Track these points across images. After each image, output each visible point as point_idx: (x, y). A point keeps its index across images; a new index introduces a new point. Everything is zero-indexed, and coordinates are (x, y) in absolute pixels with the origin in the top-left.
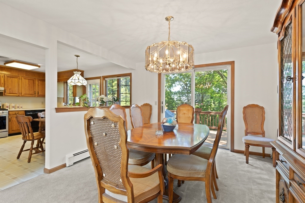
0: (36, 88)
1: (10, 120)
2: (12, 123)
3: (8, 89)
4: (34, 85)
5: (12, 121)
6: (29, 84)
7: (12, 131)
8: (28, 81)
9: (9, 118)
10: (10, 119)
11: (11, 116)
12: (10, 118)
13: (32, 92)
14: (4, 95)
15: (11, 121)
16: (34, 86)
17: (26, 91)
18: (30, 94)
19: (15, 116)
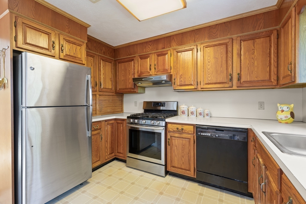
0: (234, 65)
1: (169, 142)
4: (227, 56)
5: (173, 144)
6: (215, 58)
7: (173, 167)
8: (214, 51)
9: (167, 138)
12: (169, 137)
14: (174, 89)
15: (171, 144)
16: (227, 61)
17: (209, 76)
18: (218, 82)
19: (177, 135)
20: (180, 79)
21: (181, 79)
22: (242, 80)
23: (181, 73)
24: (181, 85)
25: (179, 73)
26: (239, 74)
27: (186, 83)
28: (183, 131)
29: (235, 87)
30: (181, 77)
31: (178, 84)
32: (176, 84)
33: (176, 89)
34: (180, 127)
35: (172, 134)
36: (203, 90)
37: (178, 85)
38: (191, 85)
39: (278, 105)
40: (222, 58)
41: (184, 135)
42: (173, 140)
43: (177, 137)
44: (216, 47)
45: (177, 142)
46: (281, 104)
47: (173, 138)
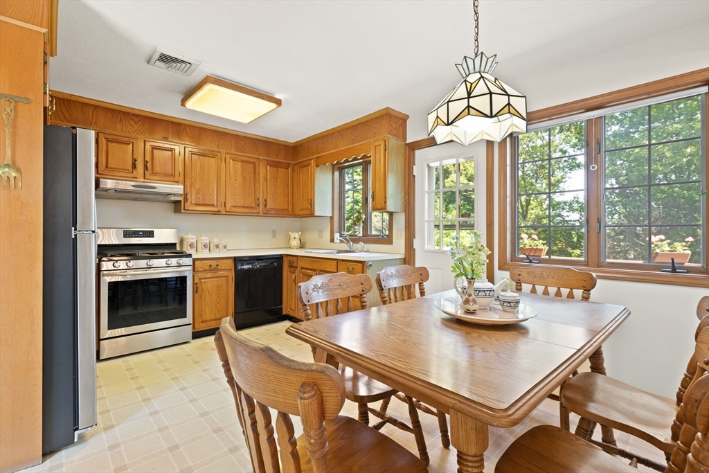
0: (261, 188)
1: (197, 288)
2: (201, 297)
3: (193, 190)
4: (255, 178)
5: (202, 290)
6: (243, 176)
8: (242, 168)
9: (195, 282)
10: (196, 284)
12: (196, 280)
13: (250, 201)
14: (184, 209)
15: (199, 290)
16: (255, 183)
17: (237, 197)
18: (246, 205)
19: (209, 275)
20: (196, 195)
21: (198, 196)
22: (268, 207)
23: (197, 186)
24: (197, 204)
25: (195, 186)
26: (265, 200)
27: (206, 203)
28: (219, 268)
29: (261, 214)
30: (198, 192)
31: (193, 202)
32: (189, 200)
33: (190, 209)
34: (213, 263)
35: (201, 275)
36: (228, 214)
37: (192, 204)
38: (213, 205)
39: (290, 233)
40: (250, 178)
41: (220, 273)
42: (203, 284)
43: (210, 278)
44: (244, 163)
45: (209, 285)
47: (203, 281)
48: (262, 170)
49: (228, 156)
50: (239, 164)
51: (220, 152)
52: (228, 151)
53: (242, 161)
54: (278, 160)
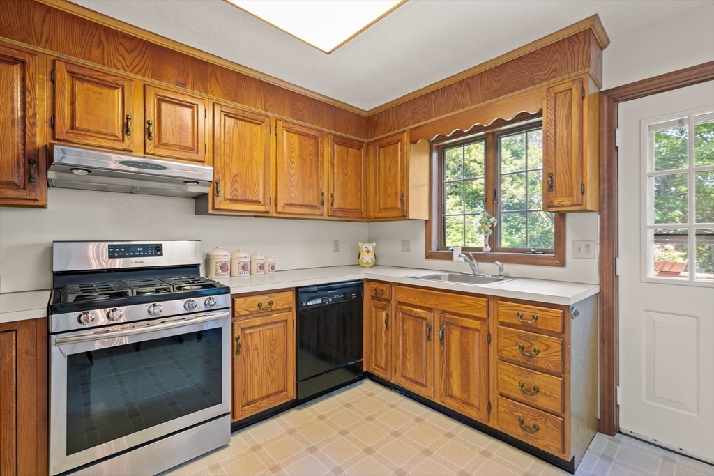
0: (326, 178)
1: (239, 346)
2: (244, 361)
3: (227, 176)
4: (318, 160)
5: (247, 349)
6: (301, 157)
7: (247, 404)
8: (300, 144)
9: (236, 335)
10: (237, 339)
11: (244, 322)
12: (238, 333)
13: (311, 198)
14: (213, 208)
15: (242, 349)
16: (317, 169)
17: (293, 189)
18: (306, 203)
19: (258, 321)
20: (233, 184)
21: (236, 186)
22: (335, 206)
23: (234, 171)
24: (234, 201)
25: (230, 170)
26: (332, 195)
27: (249, 197)
28: (273, 308)
30: (235, 179)
31: (228, 196)
32: (221, 193)
33: (222, 207)
34: (264, 300)
36: (281, 216)
37: (226, 200)
38: (258, 202)
39: (360, 244)
40: (311, 160)
41: (275, 317)
42: (249, 338)
43: (258, 326)
44: (302, 137)
45: (258, 340)
46: (363, 242)
47: (247, 332)
48: (326, 150)
49: (280, 124)
50: (296, 137)
51: (267, 116)
52: (280, 117)
53: (300, 134)
54: (348, 136)
